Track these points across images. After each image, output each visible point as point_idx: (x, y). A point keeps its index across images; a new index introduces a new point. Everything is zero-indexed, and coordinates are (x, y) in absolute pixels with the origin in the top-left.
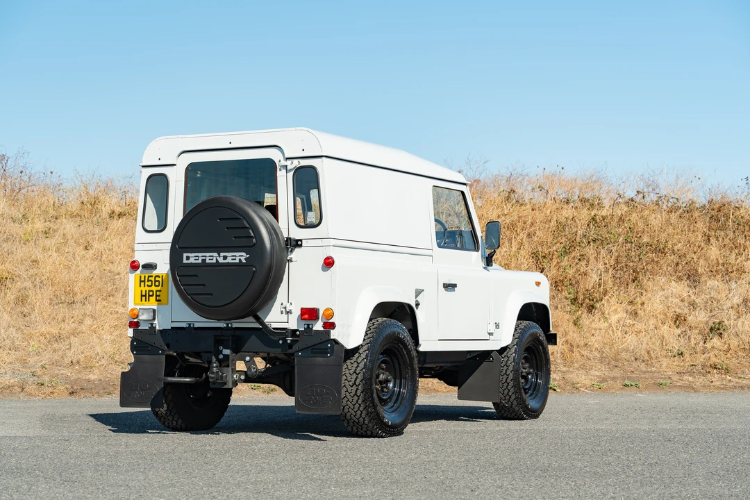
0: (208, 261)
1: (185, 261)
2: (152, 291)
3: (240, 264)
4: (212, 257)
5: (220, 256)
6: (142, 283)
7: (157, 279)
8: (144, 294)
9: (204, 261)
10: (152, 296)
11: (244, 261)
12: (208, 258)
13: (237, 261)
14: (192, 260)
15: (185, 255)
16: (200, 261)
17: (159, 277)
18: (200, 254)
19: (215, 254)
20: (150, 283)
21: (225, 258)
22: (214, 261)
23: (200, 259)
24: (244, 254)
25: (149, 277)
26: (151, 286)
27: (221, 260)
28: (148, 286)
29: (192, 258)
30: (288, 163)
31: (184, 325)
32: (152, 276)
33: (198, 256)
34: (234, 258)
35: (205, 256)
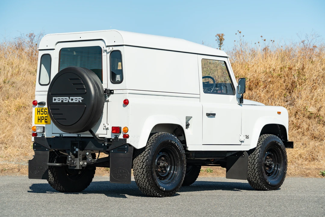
0: (64, 101)
1: (54, 101)
2: (43, 117)
3: (79, 103)
4: (66, 99)
5: (70, 99)
6: (39, 113)
7: (46, 110)
8: (39, 118)
9: (62, 101)
10: (43, 119)
11: (81, 101)
12: (64, 100)
13: (78, 101)
14: (57, 101)
16: (60, 101)
18: (61, 98)
19: (68, 98)
20: (42, 113)
22: (67, 101)
23: (61, 100)
24: (81, 98)
26: (43, 114)
27: (70, 101)
28: (41, 114)
30: (107, 49)
31: (58, 135)
32: (43, 109)
33: (60, 99)
34: (76, 100)
35: (63, 99)
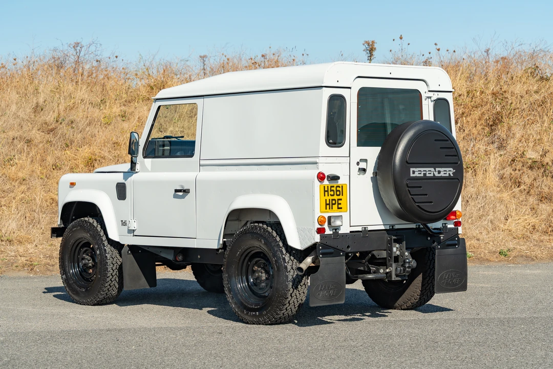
0: (428, 175)
1: (412, 175)
2: (335, 200)
3: (449, 178)
4: (430, 172)
5: (435, 171)
6: (326, 193)
7: (338, 189)
8: (328, 202)
9: (425, 174)
10: (335, 204)
11: (452, 175)
12: (427, 173)
13: (447, 175)
14: (417, 174)
15: (412, 170)
16: (422, 175)
17: (339, 187)
18: (422, 169)
19: (432, 169)
20: (332, 193)
21: (439, 172)
22: (432, 175)
23: (422, 173)
24: (451, 169)
25: (331, 187)
26: (333, 195)
27: (437, 174)
28: (331, 195)
29: (417, 172)
30: (431, 94)
31: (360, 229)
32: (333, 187)
33: (421, 171)
34: (445, 172)
35: (426, 171)
